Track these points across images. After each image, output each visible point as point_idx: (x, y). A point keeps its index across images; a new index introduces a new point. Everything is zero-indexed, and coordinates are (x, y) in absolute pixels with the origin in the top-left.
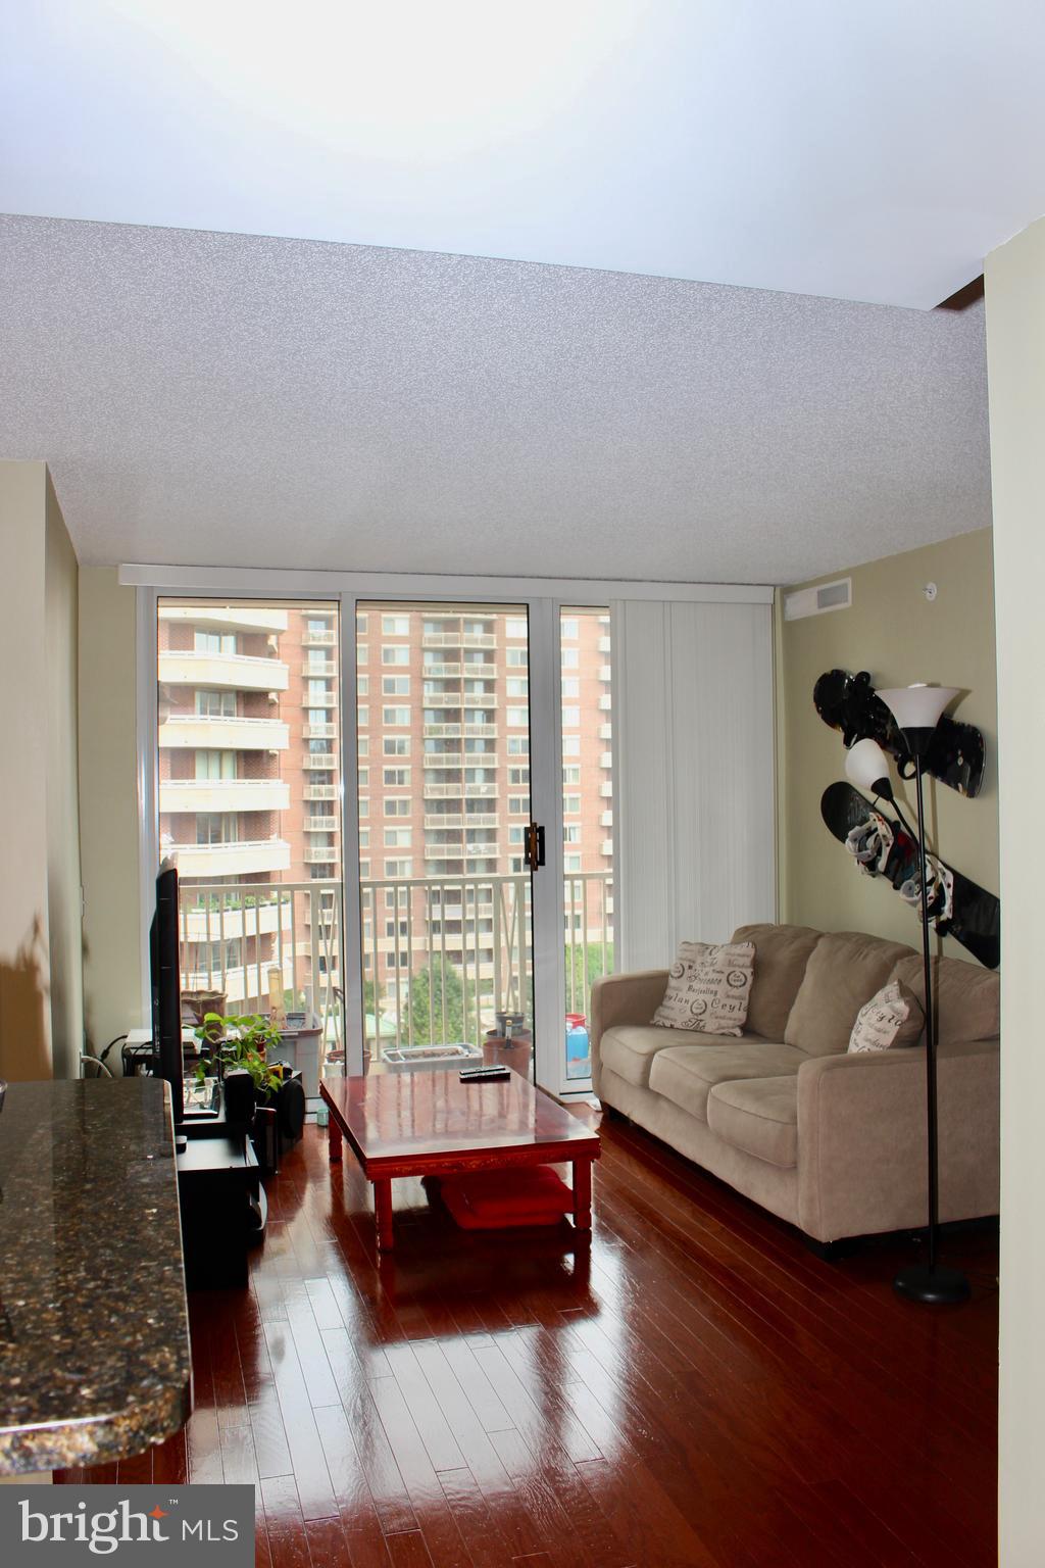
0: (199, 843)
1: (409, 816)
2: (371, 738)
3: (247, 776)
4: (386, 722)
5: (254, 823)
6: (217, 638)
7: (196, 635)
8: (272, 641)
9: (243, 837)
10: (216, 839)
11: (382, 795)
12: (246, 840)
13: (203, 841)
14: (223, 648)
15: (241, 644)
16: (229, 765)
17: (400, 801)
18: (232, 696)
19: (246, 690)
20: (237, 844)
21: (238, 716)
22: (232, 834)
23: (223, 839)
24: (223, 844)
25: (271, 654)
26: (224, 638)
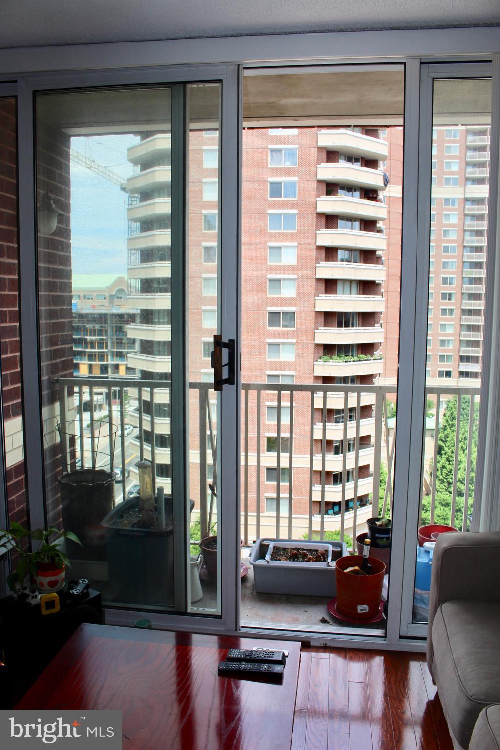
0: (338, 327)
1: (453, 317)
2: (435, 276)
3: (364, 294)
4: (443, 268)
5: (367, 318)
6: (350, 222)
7: (339, 221)
8: (380, 224)
9: (361, 325)
10: (347, 325)
11: (439, 306)
12: (362, 326)
13: (340, 325)
14: (353, 227)
15: (363, 226)
16: (354, 288)
17: (449, 309)
18: (358, 253)
19: (365, 249)
20: (357, 328)
21: (360, 263)
22: (355, 321)
23: (351, 325)
24: (350, 328)
25: (380, 231)
26: (354, 223)
